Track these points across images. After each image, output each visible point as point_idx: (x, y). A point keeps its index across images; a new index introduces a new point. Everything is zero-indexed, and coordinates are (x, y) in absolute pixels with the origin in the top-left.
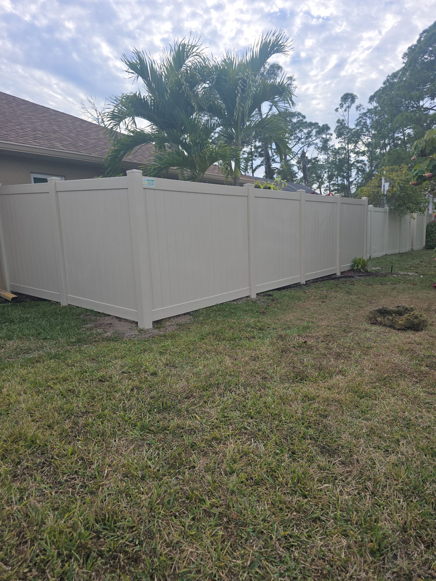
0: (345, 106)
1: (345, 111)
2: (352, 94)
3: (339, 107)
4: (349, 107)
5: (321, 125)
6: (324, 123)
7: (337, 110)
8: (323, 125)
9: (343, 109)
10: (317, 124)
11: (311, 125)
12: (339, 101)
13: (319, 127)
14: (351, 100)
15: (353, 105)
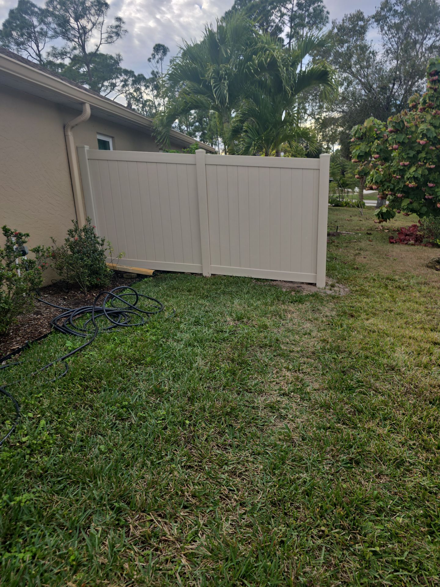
0: (157, 57)
1: (158, 62)
2: (163, 46)
3: (152, 57)
4: (161, 59)
5: (136, 74)
6: (140, 73)
7: (149, 60)
8: (139, 75)
9: (156, 60)
10: (133, 72)
11: (126, 72)
12: (152, 51)
13: (135, 76)
14: (163, 52)
15: (165, 57)
